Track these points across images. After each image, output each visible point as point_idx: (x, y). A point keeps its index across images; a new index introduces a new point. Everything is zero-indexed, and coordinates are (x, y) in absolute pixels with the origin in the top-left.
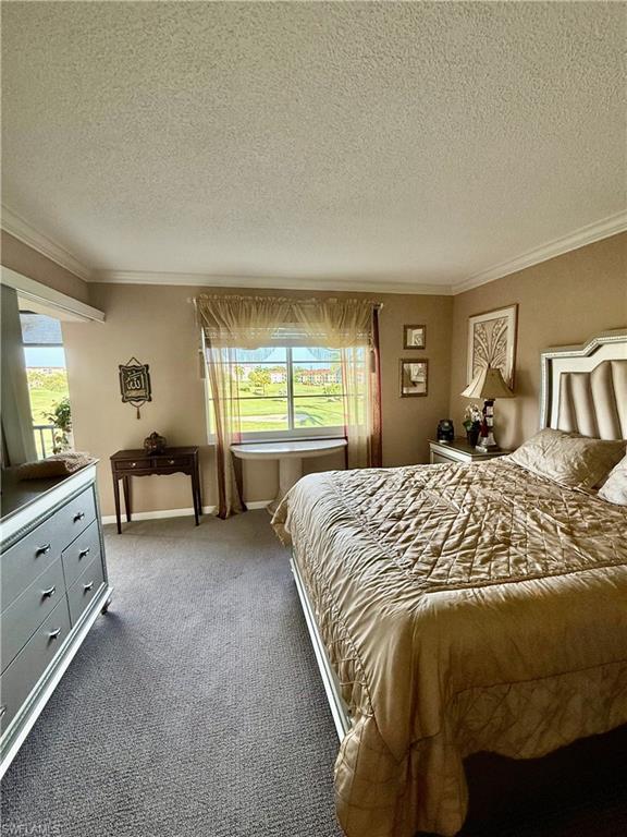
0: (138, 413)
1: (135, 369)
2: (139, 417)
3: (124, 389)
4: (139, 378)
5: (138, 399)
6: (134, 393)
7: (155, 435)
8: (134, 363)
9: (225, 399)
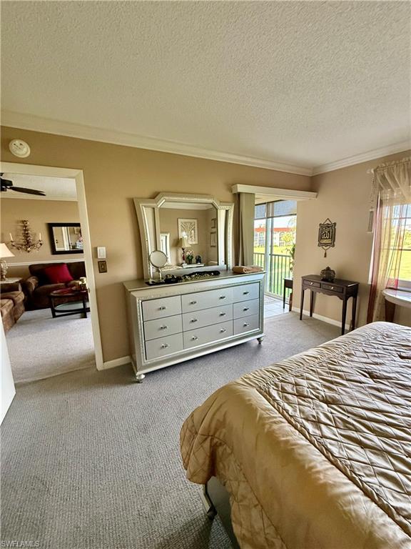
0: (325, 254)
1: (328, 226)
2: (325, 256)
3: (320, 238)
4: (329, 232)
5: (326, 245)
6: (325, 241)
7: (328, 269)
8: (328, 222)
9: (388, 249)
